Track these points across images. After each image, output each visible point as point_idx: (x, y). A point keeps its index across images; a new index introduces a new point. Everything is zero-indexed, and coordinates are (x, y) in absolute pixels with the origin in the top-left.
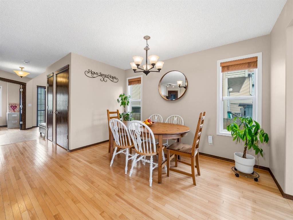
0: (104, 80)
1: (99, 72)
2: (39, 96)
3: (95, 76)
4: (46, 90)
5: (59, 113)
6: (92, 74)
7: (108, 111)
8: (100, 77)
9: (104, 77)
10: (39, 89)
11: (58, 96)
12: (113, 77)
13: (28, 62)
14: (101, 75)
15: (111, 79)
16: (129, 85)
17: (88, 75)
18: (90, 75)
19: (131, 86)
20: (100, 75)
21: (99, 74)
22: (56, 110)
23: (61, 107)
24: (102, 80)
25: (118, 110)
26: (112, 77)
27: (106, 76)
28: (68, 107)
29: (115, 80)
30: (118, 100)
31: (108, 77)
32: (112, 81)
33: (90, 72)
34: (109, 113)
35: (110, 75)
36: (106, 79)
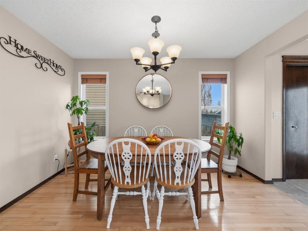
0: (42, 66)
1: (32, 50)
3: (23, 54)
6: (18, 48)
8: (35, 61)
9: (42, 62)
12: (57, 65)
14: (37, 57)
15: (54, 68)
16: (82, 83)
17: (8, 47)
18: (11, 48)
20: (35, 56)
21: (33, 54)
24: (39, 66)
26: (55, 65)
27: (45, 60)
29: (60, 72)
30: (68, 105)
31: (49, 63)
32: (55, 71)
33: (13, 44)
35: (52, 61)
36: (45, 65)
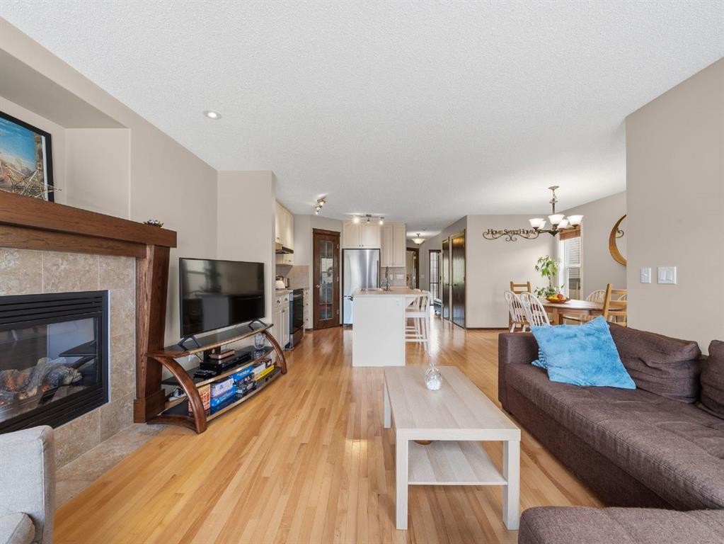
0: (511, 238)
1: (503, 230)
2: (431, 262)
3: (497, 235)
4: (441, 254)
5: (455, 285)
6: (493, 234)
7: (511, 283)
9: (511, 235)
10: (431, 254)
11: (454, 260)
13: (424, 230)
14: (507, 233)
15: (525, 235)
16: (561, 239)
17: (488, 236)
18: (490, 236)
19: (567, 241)
21: (504, 232)
22: (452, 282)
23: (458, 279)
24: (509, 239)
25: (528, 283)
26: (526, 232)
27: (514, 233)
28: (465, 279)
29: (532, 236)
30: (536, 267)
31: (519, 232)
32: (525, 237)
33: (490, 233)
34: (512, 285)
36: (515, 236)
